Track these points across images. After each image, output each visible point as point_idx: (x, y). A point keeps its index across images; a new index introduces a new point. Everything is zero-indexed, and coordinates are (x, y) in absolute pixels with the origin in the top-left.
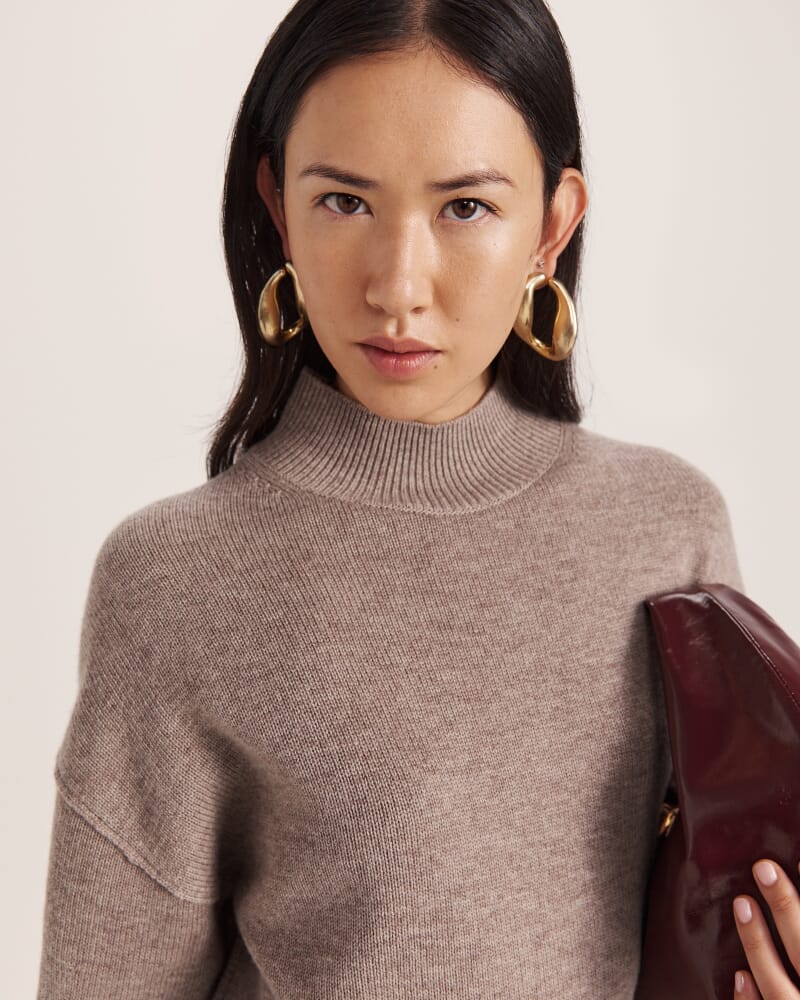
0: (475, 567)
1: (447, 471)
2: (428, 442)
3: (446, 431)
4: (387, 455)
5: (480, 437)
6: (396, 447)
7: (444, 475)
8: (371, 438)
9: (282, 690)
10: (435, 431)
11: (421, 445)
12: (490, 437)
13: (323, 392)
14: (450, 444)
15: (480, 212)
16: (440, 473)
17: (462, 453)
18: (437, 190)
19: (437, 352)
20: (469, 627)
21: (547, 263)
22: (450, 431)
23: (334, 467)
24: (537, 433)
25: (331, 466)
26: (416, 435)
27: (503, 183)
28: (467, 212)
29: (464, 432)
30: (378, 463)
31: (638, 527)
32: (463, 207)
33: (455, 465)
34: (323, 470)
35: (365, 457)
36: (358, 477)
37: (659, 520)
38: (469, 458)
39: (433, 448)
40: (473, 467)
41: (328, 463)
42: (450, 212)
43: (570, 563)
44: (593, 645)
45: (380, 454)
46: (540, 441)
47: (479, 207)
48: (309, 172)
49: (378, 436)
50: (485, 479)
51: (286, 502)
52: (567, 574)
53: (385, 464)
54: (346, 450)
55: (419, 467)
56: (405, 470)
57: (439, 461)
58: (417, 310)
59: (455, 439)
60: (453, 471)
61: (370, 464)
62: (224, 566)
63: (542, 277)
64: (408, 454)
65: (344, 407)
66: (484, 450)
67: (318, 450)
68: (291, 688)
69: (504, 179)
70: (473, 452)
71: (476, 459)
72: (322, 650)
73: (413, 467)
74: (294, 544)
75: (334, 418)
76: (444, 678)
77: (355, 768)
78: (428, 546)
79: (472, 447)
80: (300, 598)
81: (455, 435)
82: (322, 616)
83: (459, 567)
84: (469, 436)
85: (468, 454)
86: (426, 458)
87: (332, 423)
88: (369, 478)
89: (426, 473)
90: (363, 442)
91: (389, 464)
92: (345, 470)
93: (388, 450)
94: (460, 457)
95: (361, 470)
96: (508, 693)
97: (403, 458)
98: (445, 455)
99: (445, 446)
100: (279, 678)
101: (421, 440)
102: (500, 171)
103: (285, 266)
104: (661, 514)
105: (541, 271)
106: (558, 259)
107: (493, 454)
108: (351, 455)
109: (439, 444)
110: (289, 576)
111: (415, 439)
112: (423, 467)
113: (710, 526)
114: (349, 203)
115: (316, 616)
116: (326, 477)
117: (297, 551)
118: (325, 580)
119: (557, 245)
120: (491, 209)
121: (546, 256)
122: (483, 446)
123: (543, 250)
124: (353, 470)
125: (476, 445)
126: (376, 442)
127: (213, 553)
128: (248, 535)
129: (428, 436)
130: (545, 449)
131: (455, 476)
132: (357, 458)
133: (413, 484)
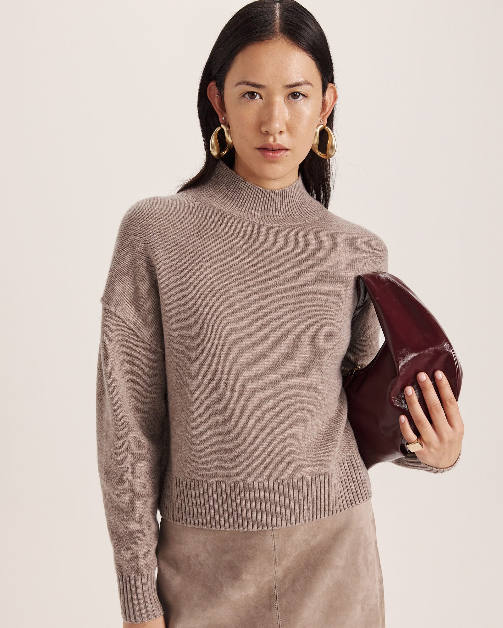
0: (272, 247)
1: (268, 210)
2: (263, 196)
3: (271, 193)
4: (246, 198)
5: (286, 201)
6: (250, 195)
7: (267, 212)
8: (240, 190)
9: (186, 277)
10: (266, 192)
11: (260, 197)
12: (291, 202)
13: (225, 169)
14: (272, 200)
15: (301, 97)
16: (265, 211)
17: (277, 205)
18: (286, 88)
19: (287, 150)
20: (265, 268)
21: (324, 121)
22: (273, 194)
23: (223, 198)
24: (310, 207)
25: (222, 197)
26: (259, 192)
27: (309, 85)
28: (296, 97)
29: (279, 196)
30: (241, 200)
31: (347, 248)
32: (295, 95)
33: (273, 209)
34: (218, 198)
35: (237, 197)
36: (232, 205)
37: (357, 249)
38: (279, 208)
39: (265, 199)
40: (280, 212)
41: (221, 196)
42: (290, 97)
43: (313, 254)
44: (316, 284)
45: (243, 197)
46: (310, 210)
47: (300, 95)
48: (239, 84)
49: (244, 189)
50: (283, 218)
51: (201, 206)
52: (311, 257)
53: (244, 202)
54: (230, 193)
55: (258, 206)
56: (252, 206)
57: (266, 206)
58: (281, 132)
59: (275, 198)
60: (271, 212)
61: (238, 200)
62: (174, 226)
63: (322, 126)
64: (254, 199)
65: (233, 176)
66: (287, 206)
67: (218, 191)
68: (189, 277)
69: (310, 84)
70: (282, 206)
71: (282, 209)
72: (204, 264)
73: (255, 205)
74: (201, 224)
75: (227, 180)
76: (250, 284)
77: (206, 311)
78: (254, 235)
79: (281, 204)
80: (200, 244)
81: (275, 197)
82: (207, 252)
83: (265, 245)
84: (281, 199)
85: (279, 206)
86: (261, 203)
87: (226, 182)
88: (237, 206)
89: (260, 209)
90: (237, 191)
91: (245, 202)
92: (227, 200)
93: (246, 196)
94: (275, 206)
95: (234, 202)
96: (276, 295)
97: (252, 201)
98: (269, 204)
99: (270, 200)
100: (185, 272)
101: (260, 195)
102: (308, 80)
103: (220, 126)
104: (359, 247)
105: (321, 123)
106: (328, 119)
107: (290, 210)
108: (231, 195)
109: (268, 199)
110: (197, 235)
111: (258, 194)
112: (259, 206)
113: (380, 257)
114: (252, 95)
115: (204, 252)
116: (219, 201)
117: (202, 227)
118: (210, 239)
119: (327, 114)
120: (305, 96)
121: (323, 117)
122: (286, 204)
123: (322, 115)
124: (230, 201)
125: (284, 203)
126: (242, 192)
127: (171, 220)
128: (185, 216)
129: (263, 194)
130: (311, 214)
131: (271, 214)
132: (233, 197)
133: (254, 212)
